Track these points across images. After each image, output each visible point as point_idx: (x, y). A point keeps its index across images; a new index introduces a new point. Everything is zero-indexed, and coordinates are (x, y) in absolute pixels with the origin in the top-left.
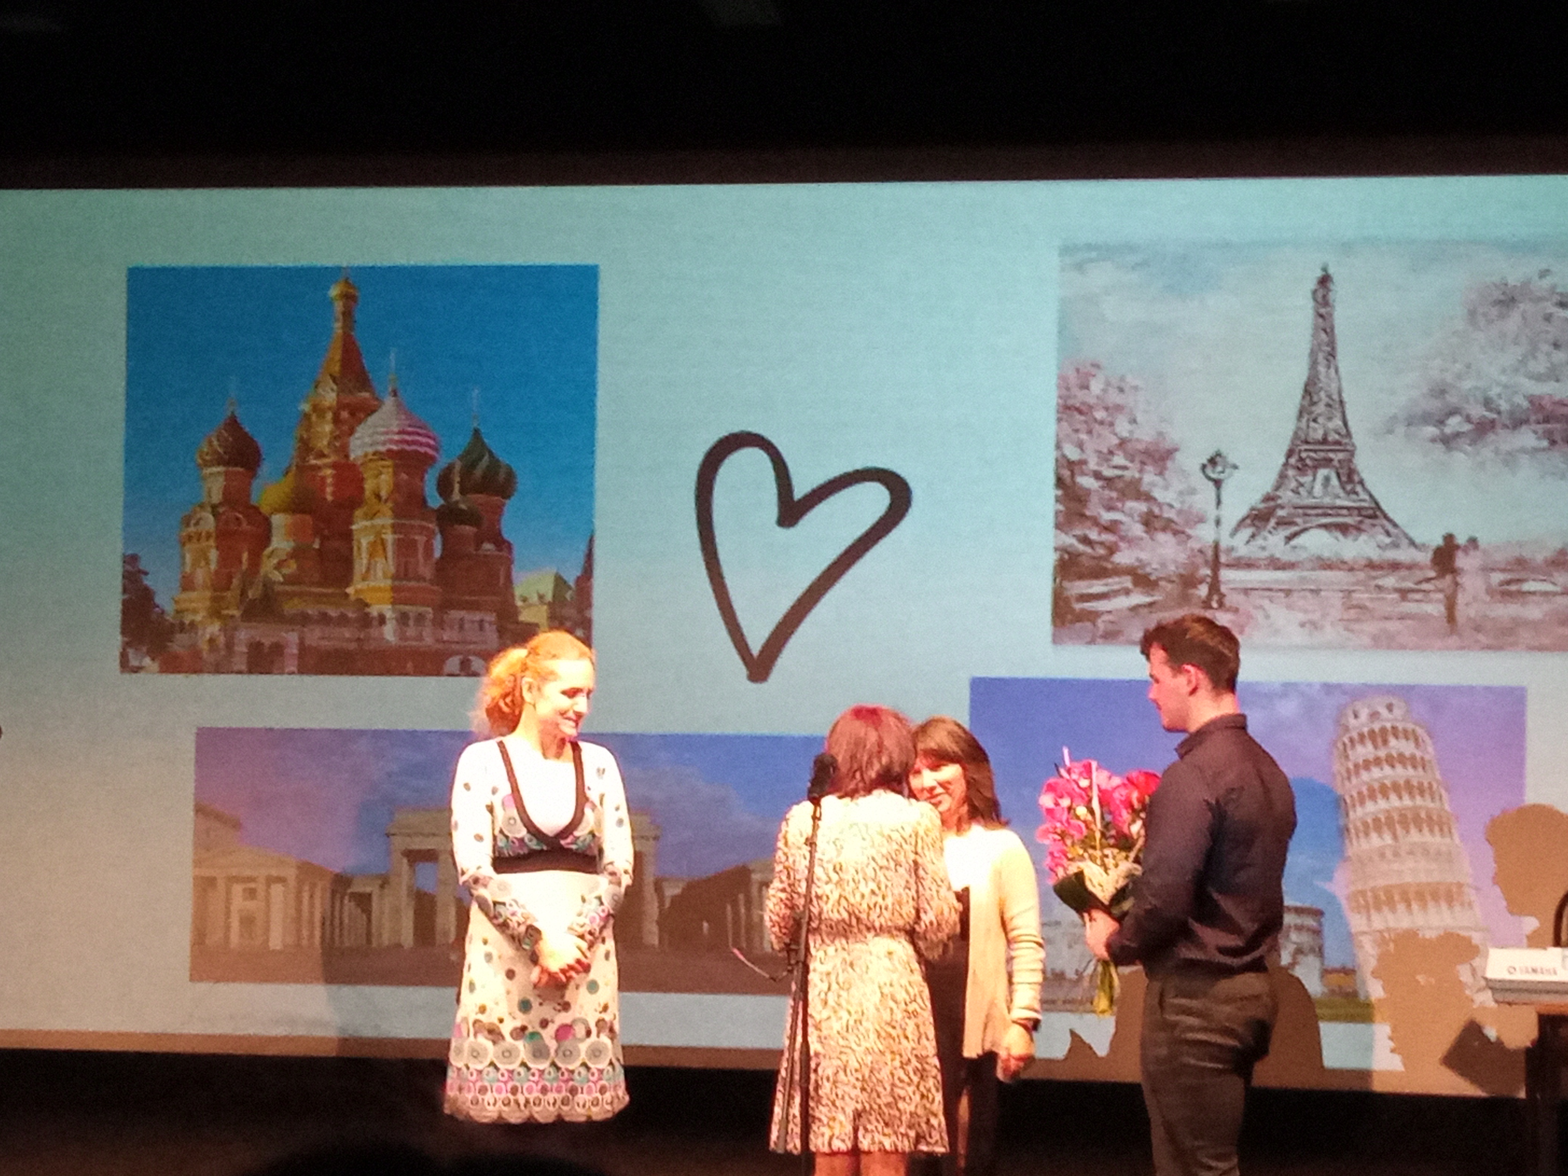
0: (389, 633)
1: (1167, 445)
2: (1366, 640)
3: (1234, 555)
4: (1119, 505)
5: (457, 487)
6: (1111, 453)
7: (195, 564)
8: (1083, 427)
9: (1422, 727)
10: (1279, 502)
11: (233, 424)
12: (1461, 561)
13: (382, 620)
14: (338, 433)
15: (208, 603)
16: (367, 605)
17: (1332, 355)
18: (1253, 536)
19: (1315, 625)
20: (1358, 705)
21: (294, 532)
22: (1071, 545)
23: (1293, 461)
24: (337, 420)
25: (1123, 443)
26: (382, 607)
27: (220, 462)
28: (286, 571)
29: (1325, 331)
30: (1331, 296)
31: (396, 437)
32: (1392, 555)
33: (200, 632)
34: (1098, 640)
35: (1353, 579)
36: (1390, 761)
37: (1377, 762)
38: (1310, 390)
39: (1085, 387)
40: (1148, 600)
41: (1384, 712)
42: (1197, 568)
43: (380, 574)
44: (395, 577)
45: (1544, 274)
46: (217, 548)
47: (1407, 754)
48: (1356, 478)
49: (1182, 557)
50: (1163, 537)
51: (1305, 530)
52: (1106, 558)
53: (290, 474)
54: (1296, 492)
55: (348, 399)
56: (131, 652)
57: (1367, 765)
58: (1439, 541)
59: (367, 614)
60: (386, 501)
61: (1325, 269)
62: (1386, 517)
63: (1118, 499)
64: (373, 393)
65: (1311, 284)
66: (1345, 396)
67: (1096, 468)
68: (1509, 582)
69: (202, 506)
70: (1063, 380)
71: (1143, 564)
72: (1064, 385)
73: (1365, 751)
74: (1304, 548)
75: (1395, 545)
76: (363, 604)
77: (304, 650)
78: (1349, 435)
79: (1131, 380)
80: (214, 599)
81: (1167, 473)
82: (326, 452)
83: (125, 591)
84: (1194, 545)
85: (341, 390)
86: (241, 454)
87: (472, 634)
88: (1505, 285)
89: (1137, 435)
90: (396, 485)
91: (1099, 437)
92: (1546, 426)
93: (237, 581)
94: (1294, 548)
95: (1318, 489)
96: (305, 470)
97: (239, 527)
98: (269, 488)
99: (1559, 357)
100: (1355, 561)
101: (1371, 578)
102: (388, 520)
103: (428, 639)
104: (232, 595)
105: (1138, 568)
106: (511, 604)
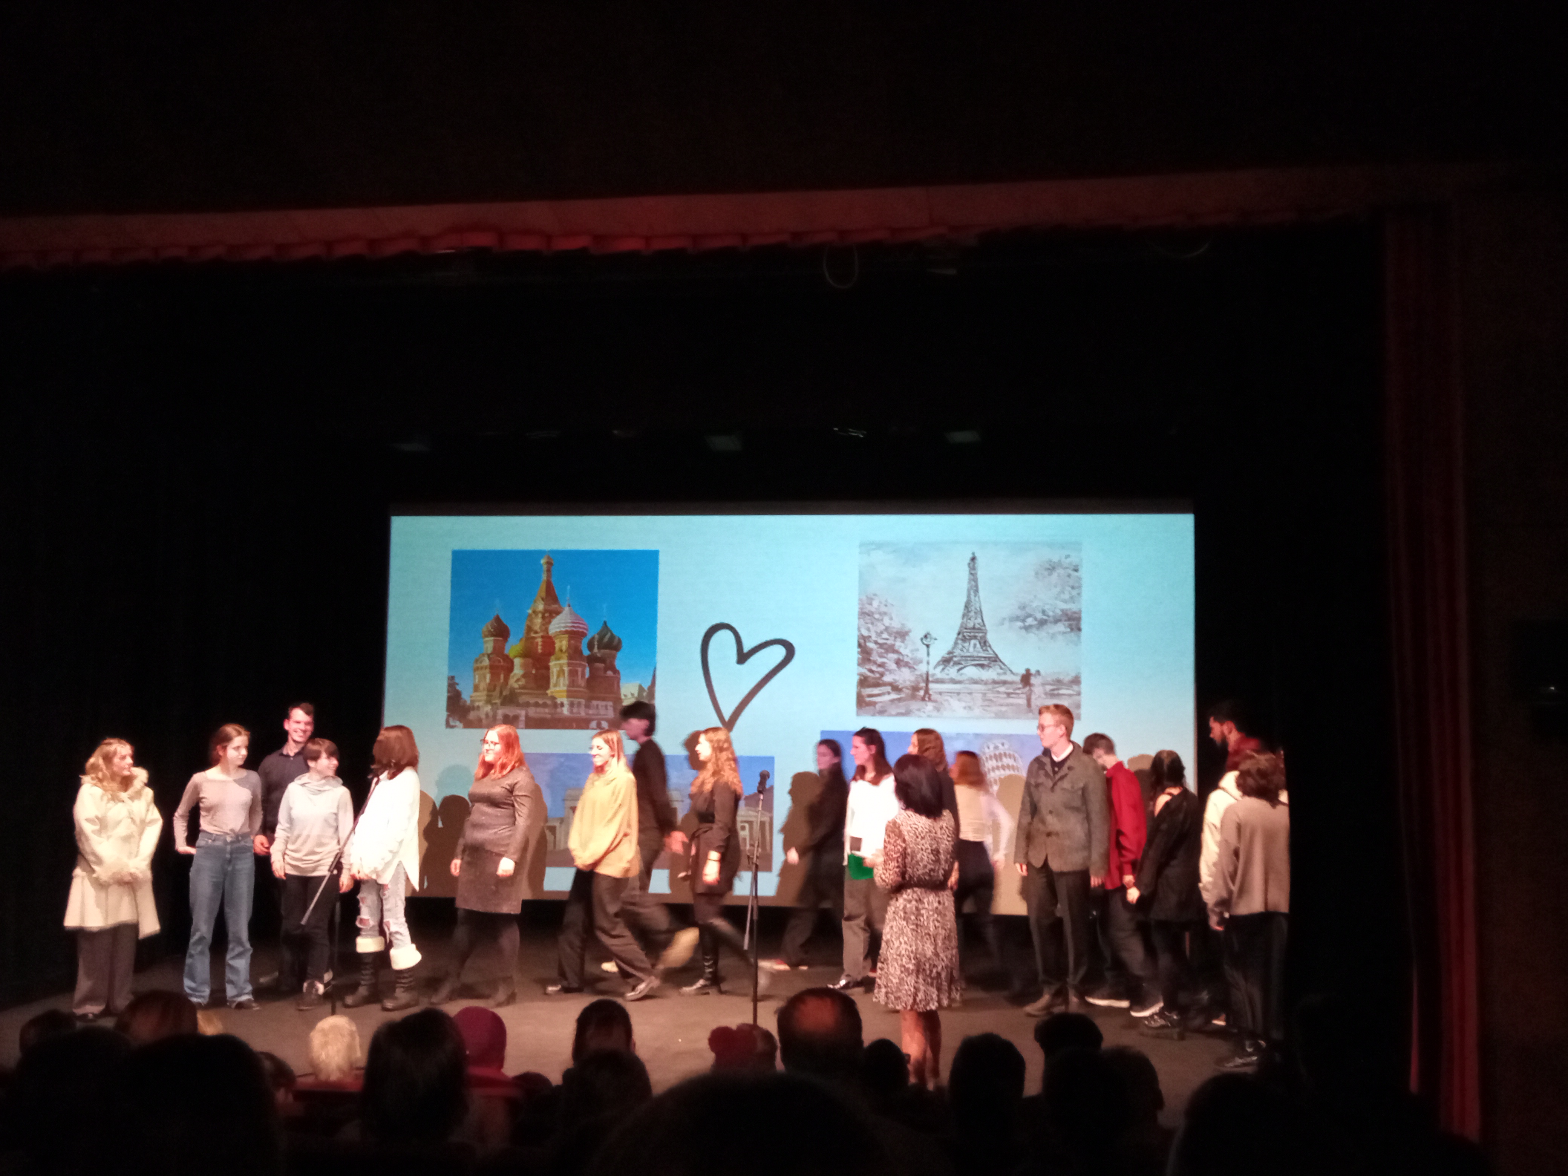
0: (565, 710)
1: (907, 629)
2: (993, 715)
3: (935, 677)
4: (885, 655)
5: (596, 647)
6: (882, 633)
7: (480, 680)
8: (868, 621)
9: (1016, 752)
11: (498, 619)
12: (1033, 680)
13: (562, 705)
14: (544, 623)
15: (485, 698)
16: (556, 698)
17: (976, 591)
18: (943, 669)
19: (971, 708)
21: (524, 666)
22: (865, 673)
23: (960, 636)
24: (543, 617)
25: (887, 629)
26: (562, 699)
27: (492, 635)
28: (520, 683)
29: (973, 580)
30: (976, 565)
31: (570, 625)
32: (1003, 678)
33: (482, 709)
34: (877, 715)
35: (986, 688)
36: (1003, 767)
37: (998, 768)
38: (967, 606)
39: (871, 604)
40: (898, 696)
41: (1000, 746)
42: (919, 683)
43: (561, 684)
44: (569, 686)
45: (1068, 556)
46: (490, 672)
47: (1010, 764)
48: (988, 644)
49: (913, 678)
50: (905, 671)
51: (965, 667)
52: (880, 678)
53: (522, 641)
54: (962, 650)
55: (549, 608)
56: (451, 720)
58: (1024, 672)
59: (556, 702)
60: (565, 652)
61: (973, 554)
62: (1001, 661)
63: (885, 653)
64: (559, 605)
65: (968, 560)
66: (983, 609)
67: (876, 639)
68: (1053, 689)
69: (483, 655)
70: (861, 601)
71: (896, 681)
72: (861, 603)
73: (992, 763)
74: (965, 674)
75: (1005, 673)
76: (553, 698)
77: (527, 716)
78: (984, 625)
79: (890, 601)
80: (488, 696)
81: (906, 642)
82: (539, 630)
83: (449, 692)
84: (918, 673)
85: (545, 604)
86: (501, 631)
87: (602, 711)
88: (1051, 561)
89: (893, 625)
90: (569, 646)
91: (876, 625)
92: (1070, 622)
93: (498, 689)
94: (961, 674)
95: (971, 649)
96: (529, 640)
97: (499, 664)
98: (513, 647)
99: (1074, 592)
100: (987, 681)
101: (994, 688)
102: (565, 661)
103: (583, 714)
104: (496, 694)
105: (894, 683)
106: (619, 696)
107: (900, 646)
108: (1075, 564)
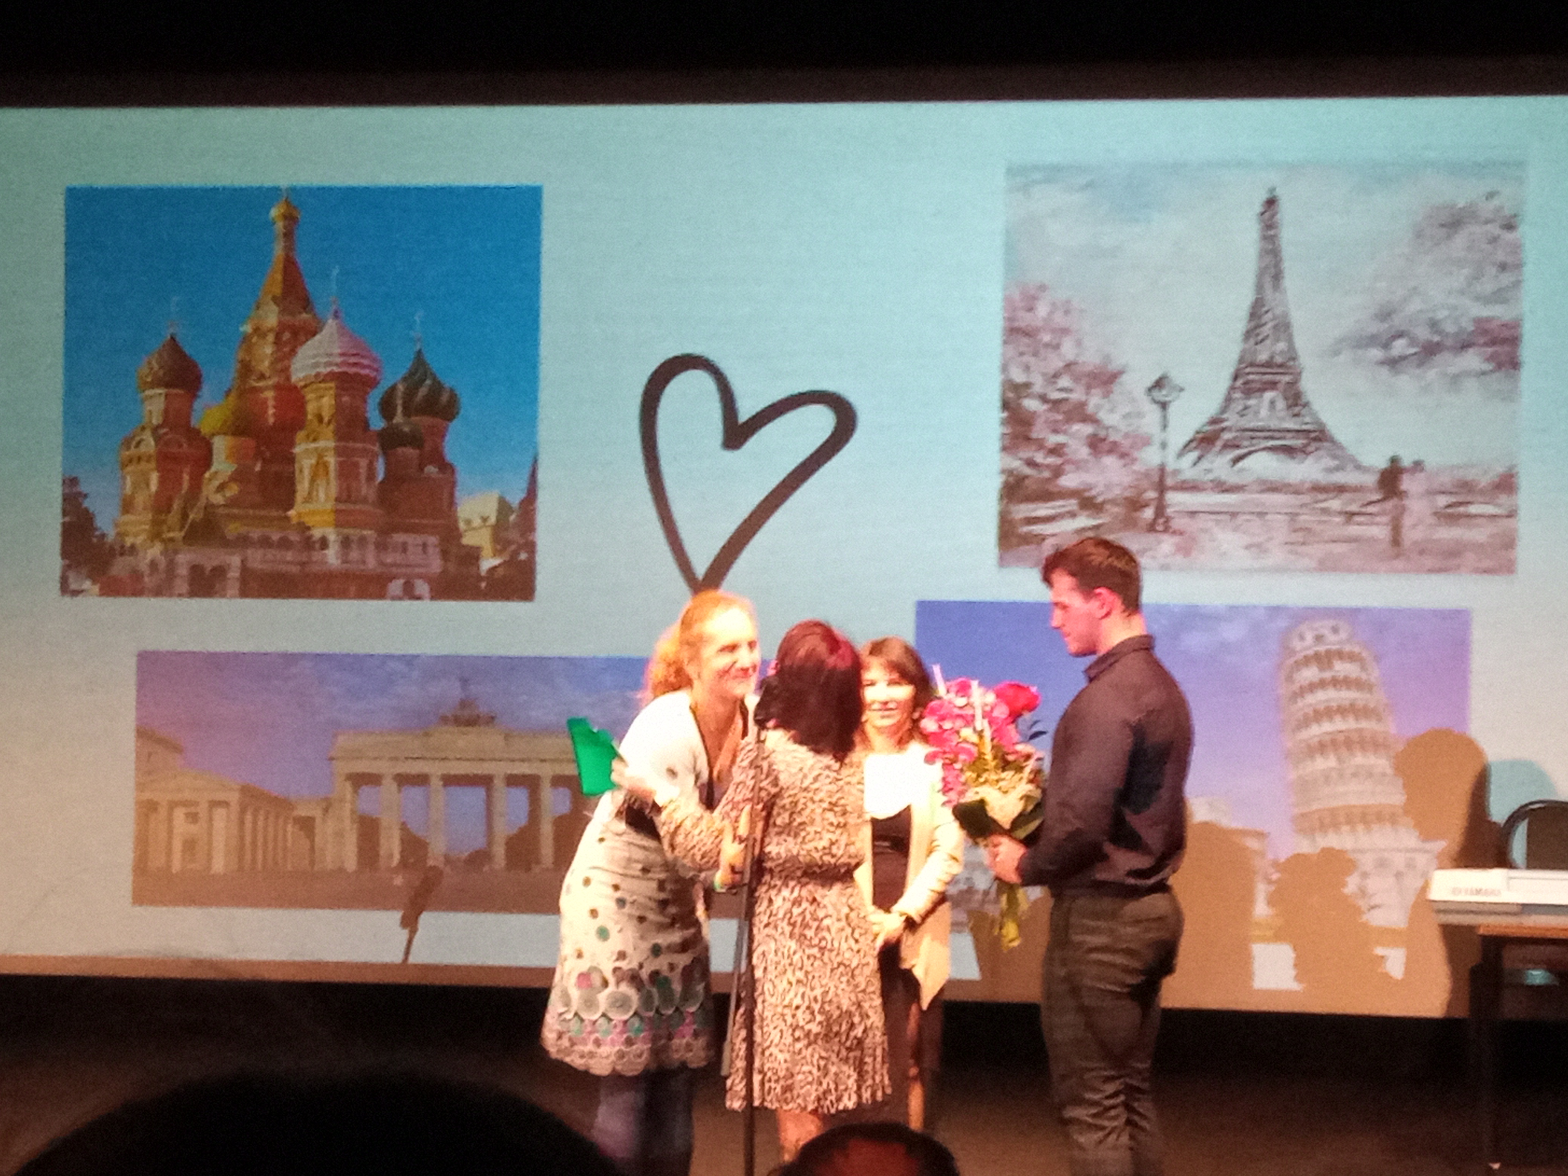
0: (332, 557)
1: (1113, 367)
2: (1315, 563)
3: (1181, 477)
4: (1065, 427)
5: (400, 409)
6: (1056, 376)
7: (136, 486)
8: (1027, 349)
9: (1368, 651)
10: (1225, 424)
11: (175, 346)
12: (1407, 483)
13: (324, 543)
14: (279, 354)
15: (148, 526)
16: (309, 528)
17: (1277, 277)
18: (1200, 458)
19: (1259, 547)
20: (1303, 628)
21: (236, 453)
22: (1017, 469)
23: (1239, 383)
24: (278, 342)
25: (1069, 366)
26: (324, 529)
27: (160, 383)
28: (228, 494)
29: (1270, 253)
30: (1277, 218)
31: (339, 360)
32: (1337, 478)
33: (141, 554)
35: (1298, 503)
36: (1335, 683)
37: (1322, 684)
38: (1256, 312)
39: (1032, 309)
40: (1094, 522)
41: (1329, 635)
42: (1142, 491)
43: (322, 496)
44: (338, 500)
45: (1491, 196)
46: (158, 470)
47: (1352, 676)
48: (1302, 401)
49: (1127, 480)
50: (1110, 461)
51: (1250, 453)
52: (1052, 480)
53: (230, 398)
54: (1243, 416)
55: (290, 320)
56: (72, 576)
57: (1312, 687)
59: (310, 537)
60: (329, 422)
61: (1273, 190)
62: (1332, 440)
63: (1064, 422)
64: (314, 314)
66: (1292, 319)
67: (1043, 391)
68: (1453, 505)
70: (1008, 301)
71: (1089, 488)
72: (1009, 304)
73: (1311, 674)
74: (1251, 471)
75: (1341, 468)
76: (304, 528)
77: (246, 572)
78: (1295, 358)
80: (155, 522)
81: (1113, 396)
82: (268, 373)
83: (65, 513)
84: (1139, 467)
85: (282, 312)
86: (182, 375)
87: (414, 556)
88: (1452, 206)
89: (1081, 360)
90: (339, 408)
91: (1045, 359)
92: (1494, 349)
93: (176, 505)
94: (1240, 471)
95: (1264, 412)
96: (246, 392)
97: (181, 450)
98: (210, 411)
99: (1506, 279)
100: (1300, 484)
101: (1316, 501)
102: (331, 444)
103: (371, 563)
104: (173, 518)
105: (1085, 490)
106: (457, 529)
107: (1099, 407)
108: (1507, 212)
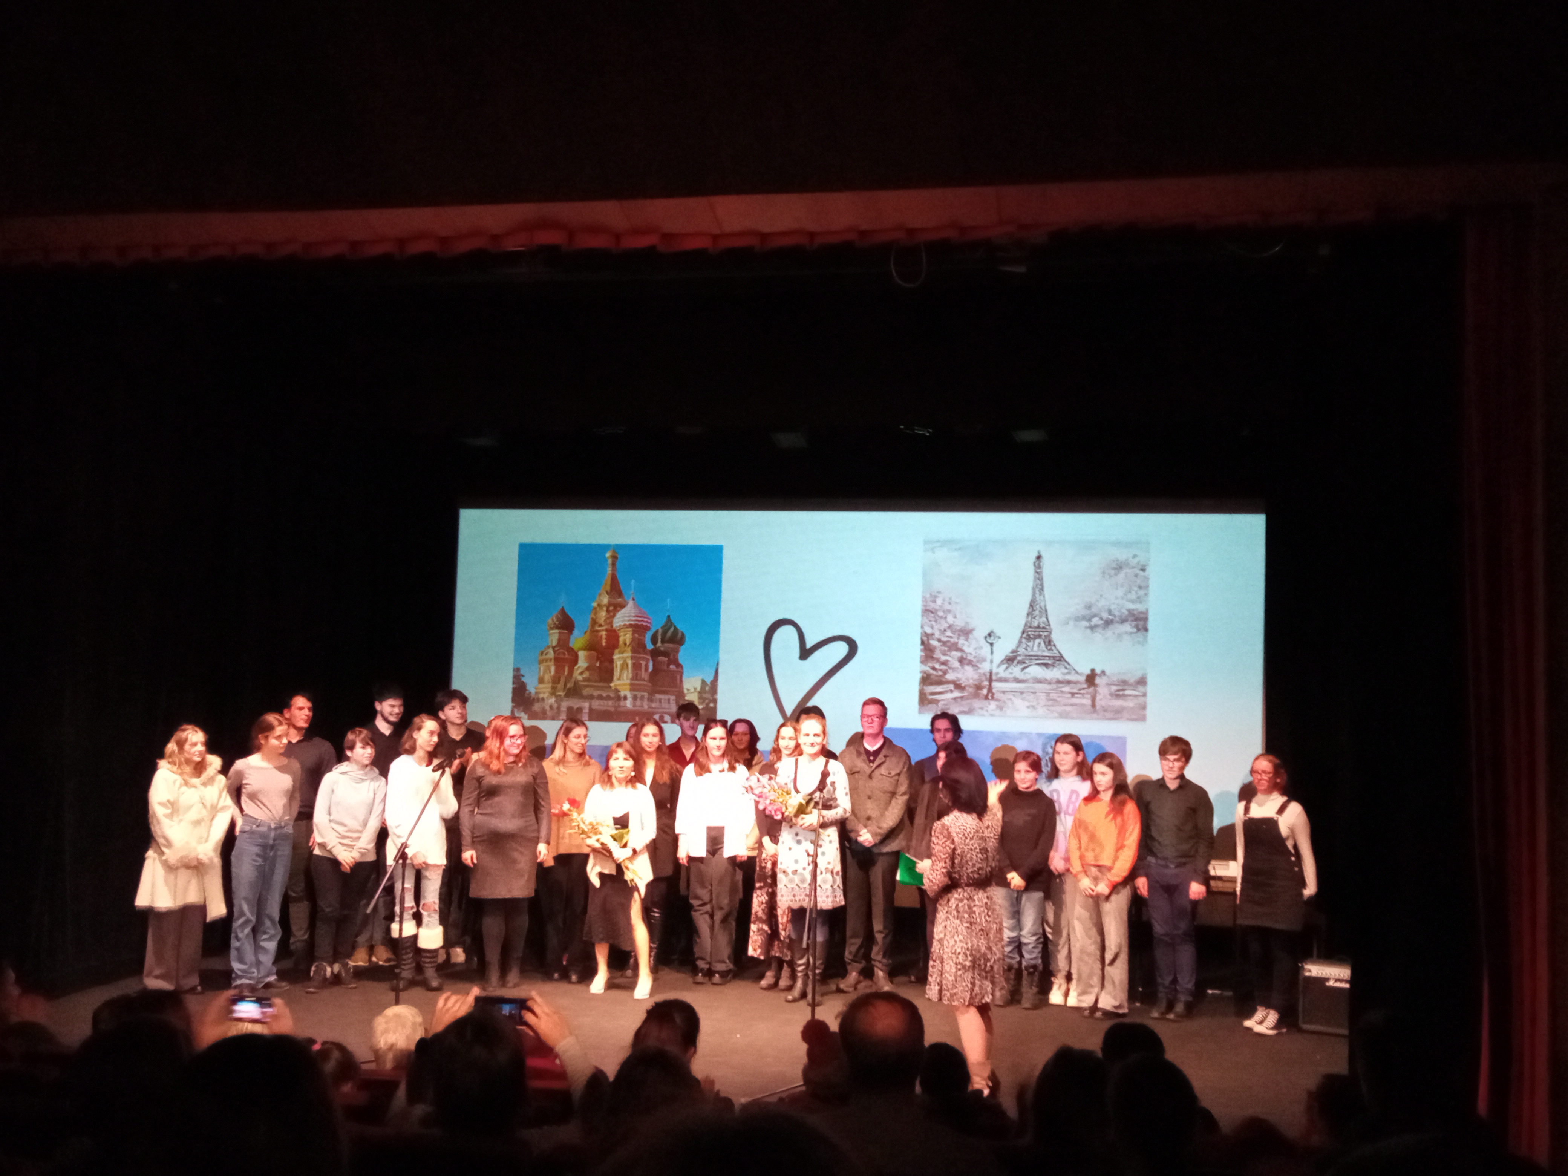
0: (629, 704)
1: (970, 627)
2: (1056, 715)
3: (999, 676)
5: (660, 640)
6: (945, 630)
7: (544, 673)
8: (932, 619)
10: (1019, 653)
11: (563, 611)
12: (1098, 680)
13: (625, 698)
14: (608, 616)
15: (549, 690)
16: (619, 691)
17: (1042, 589)
18: (1007, 668)
19: (1033, 707)
21: (588, 659)
22: (927, 671)
23: (1025, 635)
24: (608, 611)
25: (950, 627)
26: (626, 692)
27: (557, 628)
28: (584, 676)
29: (1039, 579)
30: (1041, 564)
31: (634, 619)
32: (1068, 677)
33: (546, 701)
35: (1050, 688)
38: (1032, 605)
39: (935, 602)
40: (961, 695)
42: (982, 681)
43: (625, 678)
44: (632, 679)
45: (1135, 556)
46: (555, 665)
48: (1052, 644)
49: (976, 677)
50: (968, 668)
51: (1029, 666)
52: (943, 676)
53: (587, 634)
54: (1026, 649)
55: (613, 601)
56: (516, 710)
58: (1088, 672)
59: (619, 695)
60: (629, 645)
61: (1039, 552)
62: (1066, 661)
63: (948, 651)
64: (624, 599)
65: (1033, 559)
66: (1048, 608)
67: (939, 637)
68: (1119, 690)
69: (548, 647)
70: (924, 598)
71: (959, 680)
72: (925, 600)
74: (1030, 674)
75: (1069, 673)
76: (617, 691)
77: (591, 710)
78: (1049, 625)
79: (954, 599)
80: (552, 688)
81: (969, 640)
82: (603, 624)
83: (514, 683)
84: (981, 671)
85: (610, 598)
86: (566, 624)
87: (665, 705)
88: (1118, 560)
89: (957, 623)
90: (633, 639)
91: (940, 623)
92: (1135, 623)
93: (563, 680)
94: (1025, 673)
95: (1035, 648)
96: (594, 632)
97: (565, 657)
98: (578, 640)
99: (1141, 593)
100: (1051, 680)
101: (1058, 687)
102: (629, 654)
103: (646, 707)
104: (560, 686)
105: (956, 681)
106: (682, 692)
107: (963, 645)
108: (1142, 563)
